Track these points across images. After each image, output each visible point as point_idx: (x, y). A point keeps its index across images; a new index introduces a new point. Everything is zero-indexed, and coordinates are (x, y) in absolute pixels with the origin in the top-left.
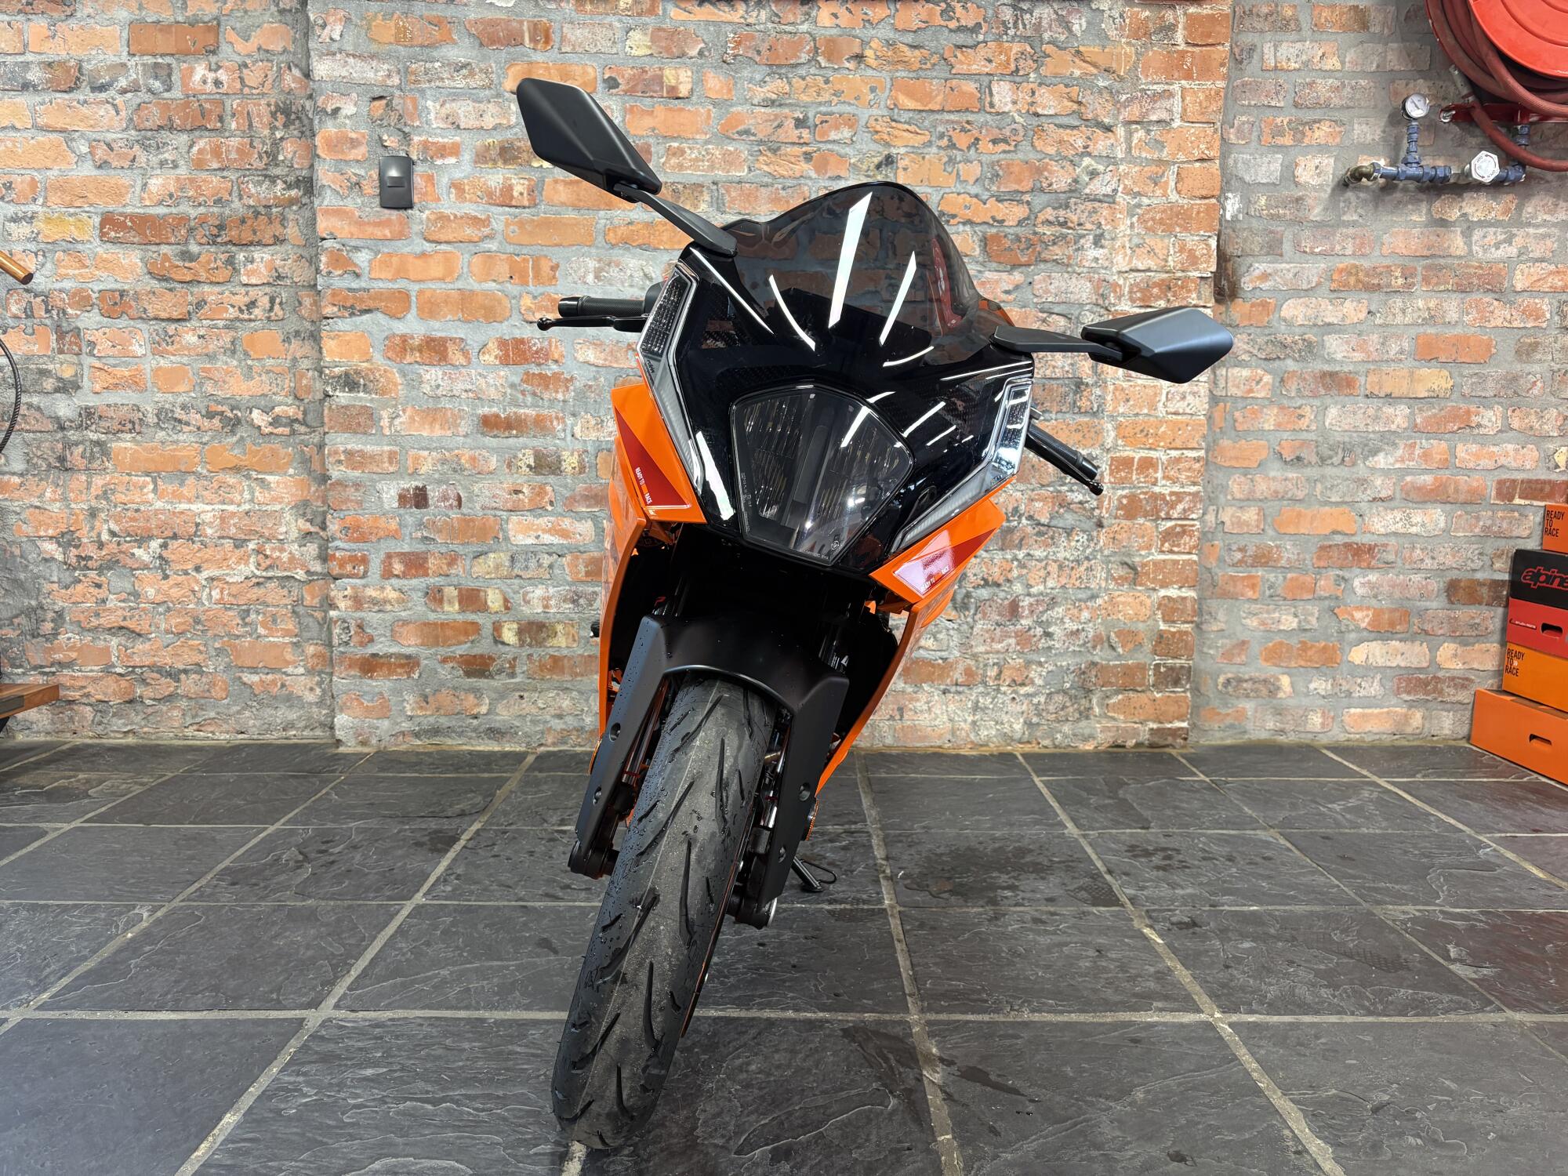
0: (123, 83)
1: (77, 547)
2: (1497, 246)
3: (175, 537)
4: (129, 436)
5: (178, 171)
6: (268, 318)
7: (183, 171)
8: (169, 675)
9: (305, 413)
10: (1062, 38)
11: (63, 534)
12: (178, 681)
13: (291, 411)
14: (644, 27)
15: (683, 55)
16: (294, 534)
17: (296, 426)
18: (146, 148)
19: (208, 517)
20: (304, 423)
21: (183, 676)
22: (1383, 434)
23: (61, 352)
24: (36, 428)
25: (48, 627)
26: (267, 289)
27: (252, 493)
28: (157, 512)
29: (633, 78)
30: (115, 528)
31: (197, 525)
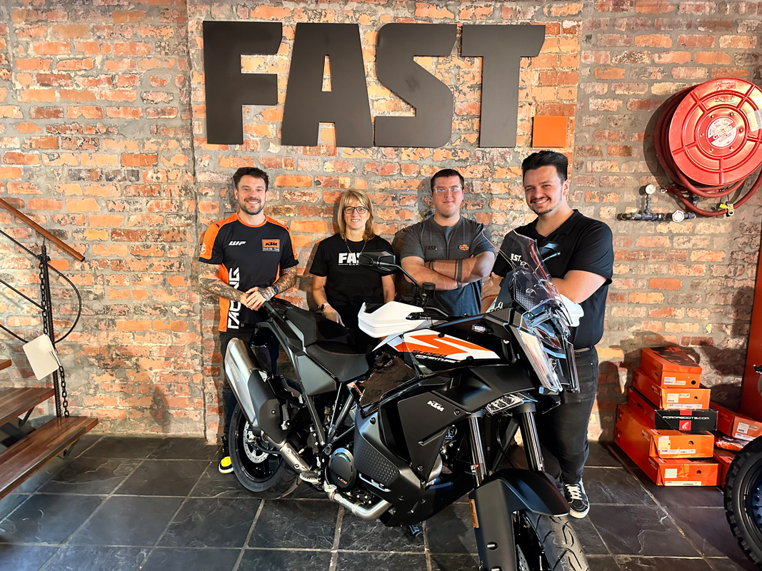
0: (119, 178)
1: (103, 360)
2: (684, 243)
3: (141, 356)
4: (123, 317)
5: (142, 213)
6: (179, 271)
7: (144, 212)
8: (140, 410)
9: (193, 308)
10: (502, 163)
11: (98, 355)
12: (143, 412)
13: (188, 307)
14: (331, 161)
15: (347, 171)
16: (189, 355)
17: (190, 313)
18: (129, 203)
19: (155, 349)
20: (193, 312)
21: (145, 410)
22: (635, 318)
23: (96, 284)
24: (87, 313)
25: (92, 391)
26: (178, 259)
27: (172, 339)
28: (134, 347)
29: (327, 180)
30: (119, 353)
31: (150, 352)
